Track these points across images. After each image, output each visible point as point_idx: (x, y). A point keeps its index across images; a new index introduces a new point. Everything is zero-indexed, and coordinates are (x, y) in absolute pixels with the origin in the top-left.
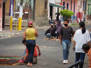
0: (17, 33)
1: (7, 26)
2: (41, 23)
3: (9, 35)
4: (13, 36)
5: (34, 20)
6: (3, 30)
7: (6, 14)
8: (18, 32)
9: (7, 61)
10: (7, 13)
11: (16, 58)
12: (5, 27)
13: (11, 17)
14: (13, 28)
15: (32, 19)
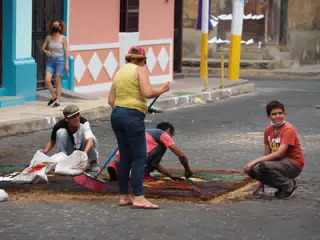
0: (224, 90)
1: (188, 64)
2: (309, 53)
3: (198, 96)
4: (210, 99)
5: (285, 43)
6: (175, 78)
7: (185, 24)
8: (230, 86)
9: (195, 188)
10: (188, 19)
11: (223, 176)
12: (183, 68)
13: (203, 35)
14: (210, 72)
15: (278, 37)
